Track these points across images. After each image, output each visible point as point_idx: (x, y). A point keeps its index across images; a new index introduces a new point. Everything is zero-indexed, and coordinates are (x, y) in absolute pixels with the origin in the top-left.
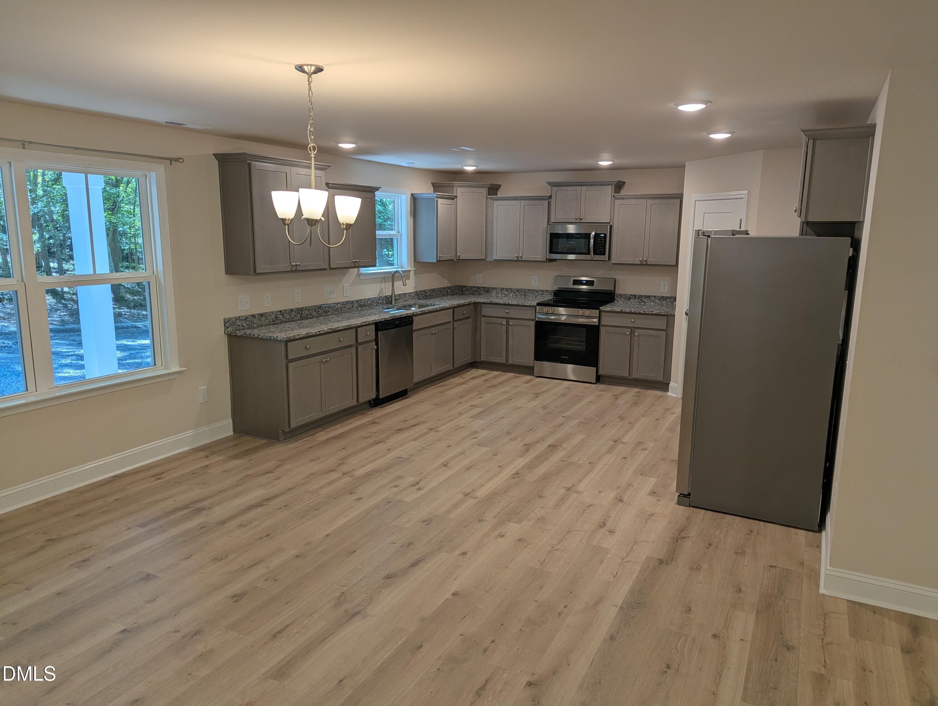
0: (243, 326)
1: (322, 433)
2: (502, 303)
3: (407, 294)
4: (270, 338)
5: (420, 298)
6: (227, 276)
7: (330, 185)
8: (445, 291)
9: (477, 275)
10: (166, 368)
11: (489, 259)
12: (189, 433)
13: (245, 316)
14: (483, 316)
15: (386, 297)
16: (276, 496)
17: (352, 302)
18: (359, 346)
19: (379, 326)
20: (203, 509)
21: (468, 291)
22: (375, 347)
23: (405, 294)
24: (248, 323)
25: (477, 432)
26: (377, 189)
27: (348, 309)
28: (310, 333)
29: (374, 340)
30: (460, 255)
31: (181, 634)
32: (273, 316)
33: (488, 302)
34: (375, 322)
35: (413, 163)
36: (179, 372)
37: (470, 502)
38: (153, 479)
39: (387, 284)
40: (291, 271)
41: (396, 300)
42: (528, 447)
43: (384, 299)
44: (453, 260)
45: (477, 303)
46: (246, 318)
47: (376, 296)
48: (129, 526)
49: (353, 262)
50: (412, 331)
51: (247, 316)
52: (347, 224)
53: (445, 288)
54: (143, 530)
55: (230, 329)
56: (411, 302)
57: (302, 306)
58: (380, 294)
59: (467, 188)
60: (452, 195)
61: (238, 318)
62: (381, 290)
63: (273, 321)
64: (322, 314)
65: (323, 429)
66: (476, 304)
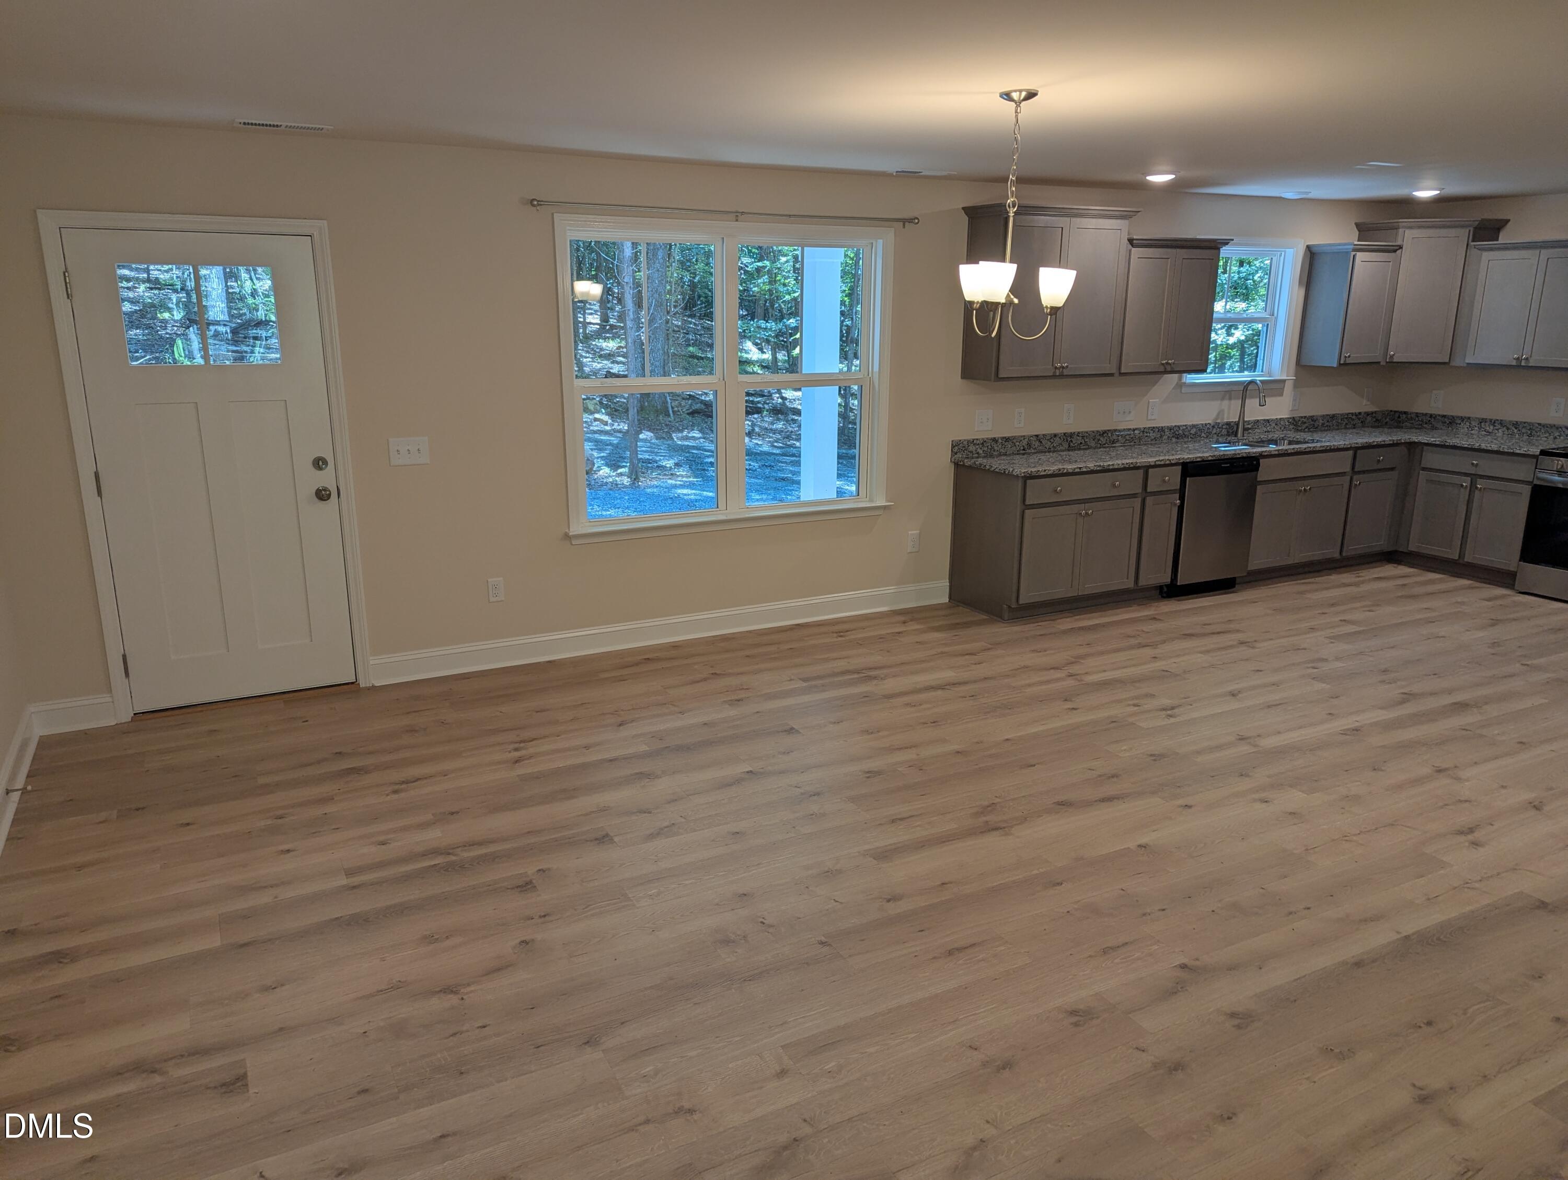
0: (978, 453)
1: (1068, 620)
2: (1466, 446)
3: (1272, 420)
4: (1005, 472)
5: (1300, 428)
6: (964, 381)
7: (1134, 242)
8: (1359, 419)
9: (1434, 392)
10: (871, 500)
11: (1457, 362)
12: (891, 589)
13: (982, 439)
14: (1424, 469)
15: (1228, 424)
16: (965, 683)
17: (1161, 430)
18: (1148, 498)
19: (1190, 469)
20: (875, 678)
21: (1412, 422)
22: (1178, 501)
23: (1268, 421)
24: (986, 449)
25: (1326, 660)
26: (1226, 243)
27: (1152, 440)
28: (1064, 468)
29: (1178, 491)
30: (1394, 355)
31: (801, 791)
32: (1025, 442)
33: (1438, 443)
34: (1181, 461)
35: (1307, 193)
36: (885, 507)
37: (1244, 748)
38: (835, 635)
39: (1233, 402)
40: (1054, 376)
41: (1245, 429)
42: (1408, 697)
43: (1224, 427)
44: (1379, 363)
45: (1415, 443)
46: (984, 442)
47: (1207, 422)
48: (792, 677)
49: (1163, 364)
50: (1254, 484)
51: (985, 439)
52: (1052, 308)
53: (1360, 413)
54: (805, 684)
55: (959, 455)
56: (1276, 435)
57: (1072, 431)
58: (1217, 419)
59: (1424, 231)
60: (1394, 244)
61: (972, 442)
62: (1221, 413)
63: (1024, 450)
64: (1105, 444)
65: (1071, 615)
66: (1411, 445)
